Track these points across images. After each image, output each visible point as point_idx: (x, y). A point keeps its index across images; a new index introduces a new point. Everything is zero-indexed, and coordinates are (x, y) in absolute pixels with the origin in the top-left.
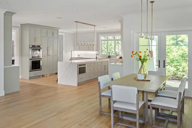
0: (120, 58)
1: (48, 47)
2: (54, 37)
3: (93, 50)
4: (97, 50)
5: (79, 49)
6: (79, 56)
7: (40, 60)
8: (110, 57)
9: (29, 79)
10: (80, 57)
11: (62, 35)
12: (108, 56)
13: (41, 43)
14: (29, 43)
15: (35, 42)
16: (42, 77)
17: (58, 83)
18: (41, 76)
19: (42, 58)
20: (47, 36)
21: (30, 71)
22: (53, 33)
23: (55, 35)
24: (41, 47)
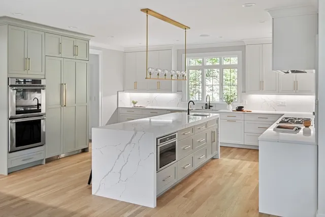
0: (237, 110)
1: (62, 85)
2: (77, 58)
3: (170, 91)
4: (178, 91)
5: (136, 88)
6: (135, 103)
7: (40, 120)
8: (210, 106)
9: (6, 173)
10: (136, 105)
11: (97, 56)
12: (206, 104)
13: (43, 73)
14: (8, 73)
15: (25, 69)
16: (46, 162)
17: (93, 193)
18: (44, 162)
19: (45, 114)
20: (60, 55)
21: (10, 152)
22: (75, 46)
23: (81, 54)
24: (42, 84)
